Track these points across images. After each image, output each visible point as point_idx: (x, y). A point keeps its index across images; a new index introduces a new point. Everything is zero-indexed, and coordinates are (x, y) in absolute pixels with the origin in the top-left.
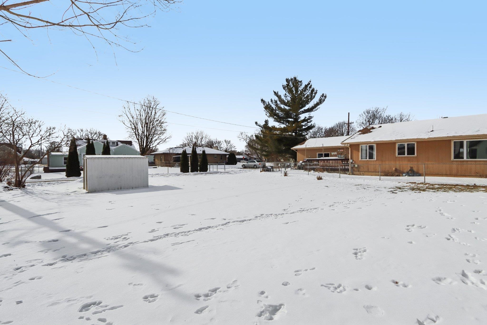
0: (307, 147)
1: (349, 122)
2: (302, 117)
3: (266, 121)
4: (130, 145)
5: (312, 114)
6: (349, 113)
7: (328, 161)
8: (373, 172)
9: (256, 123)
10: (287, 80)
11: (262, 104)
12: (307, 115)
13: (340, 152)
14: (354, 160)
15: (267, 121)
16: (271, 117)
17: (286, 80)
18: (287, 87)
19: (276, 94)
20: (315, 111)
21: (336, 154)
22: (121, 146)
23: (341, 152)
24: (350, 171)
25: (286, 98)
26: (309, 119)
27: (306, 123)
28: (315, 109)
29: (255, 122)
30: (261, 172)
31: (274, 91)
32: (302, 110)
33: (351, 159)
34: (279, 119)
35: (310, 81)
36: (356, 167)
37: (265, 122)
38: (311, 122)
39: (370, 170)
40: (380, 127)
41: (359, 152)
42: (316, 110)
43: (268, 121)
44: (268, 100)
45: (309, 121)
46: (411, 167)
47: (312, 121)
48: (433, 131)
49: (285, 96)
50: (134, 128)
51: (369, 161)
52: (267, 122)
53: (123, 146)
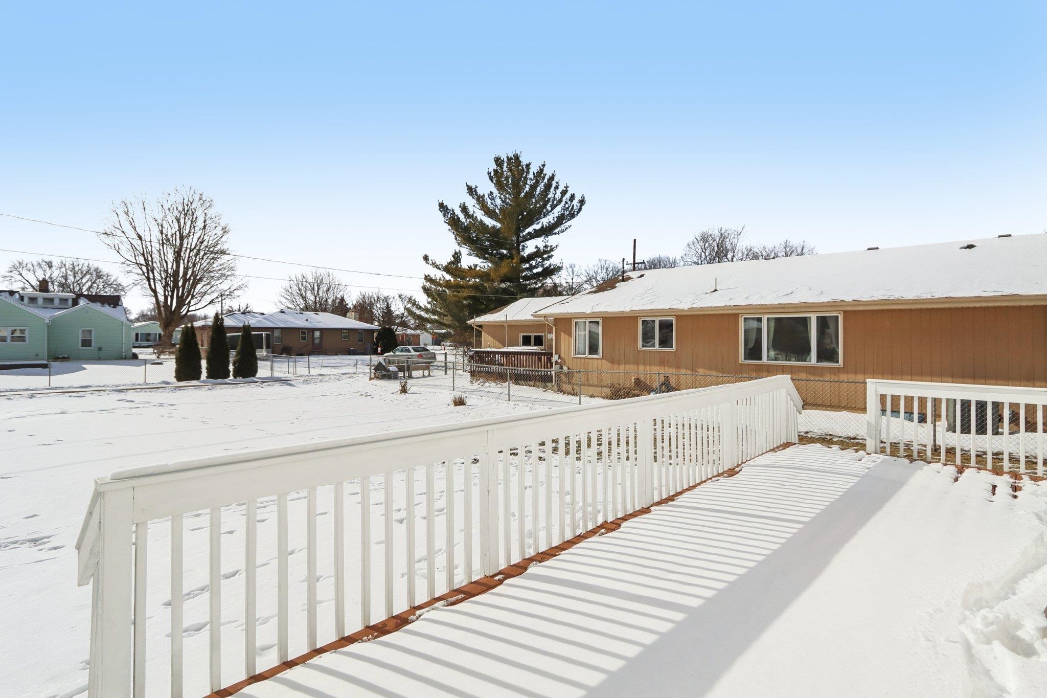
1: (634, 261)
2: (530, 247)
3: (456, 253)
4: (112, 306)
5: (552, 240)
6: (635, 240)
7: (514, 357)
8: (596, 386)
9: (426, 258)
10: (498, 161)
11: (441, 215)
12: (539, 242)
14: (562, 355)
15: (459, 254)
16: (464, 246)
17: (495, 161)
18: (496, 177)
19: (471, 191)
20: (560, 234)
22: (83, 308)
24: (554, 382)
25: (493, 201)
26: (545, 252)
27: (539, 260)
28: (559, 229)
29: (423, 255)
30: (371, 379)
31: (467, 185)
32: (530, 229)
33: (556, 353)
34: (481, 252)
35: (544, 166)
36: (564, 371)
37: (453, 256)
38: (550, 259)
39: (591, 382)
40: (642, 276)
41: (571, 336)
42: (563, 232)
43: (461, 254)
44: (454, 206)
45: (545, 256)
46: (665, 377)
47: (552, 256)
48: (716, 290)
49: (490, 197)
50: (143, 262)
51: (589, 358)
52: (458, 256)
53: (84, 308)
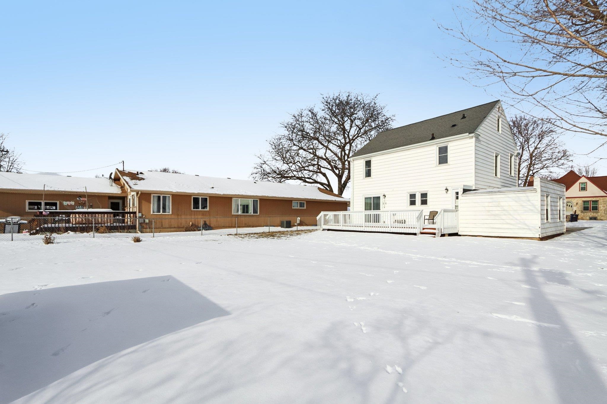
0: (45, 189)
8: (168, 228)
13: (80, 201)
21: (73, 204)
23: (83, 201)
24: (137, 228)
33: (139, 212)
36: (146, 222)
39: (164, 226)
41: (150, 203)
46: (204, 221)
48: (213, 188)
51: (163, 215)
